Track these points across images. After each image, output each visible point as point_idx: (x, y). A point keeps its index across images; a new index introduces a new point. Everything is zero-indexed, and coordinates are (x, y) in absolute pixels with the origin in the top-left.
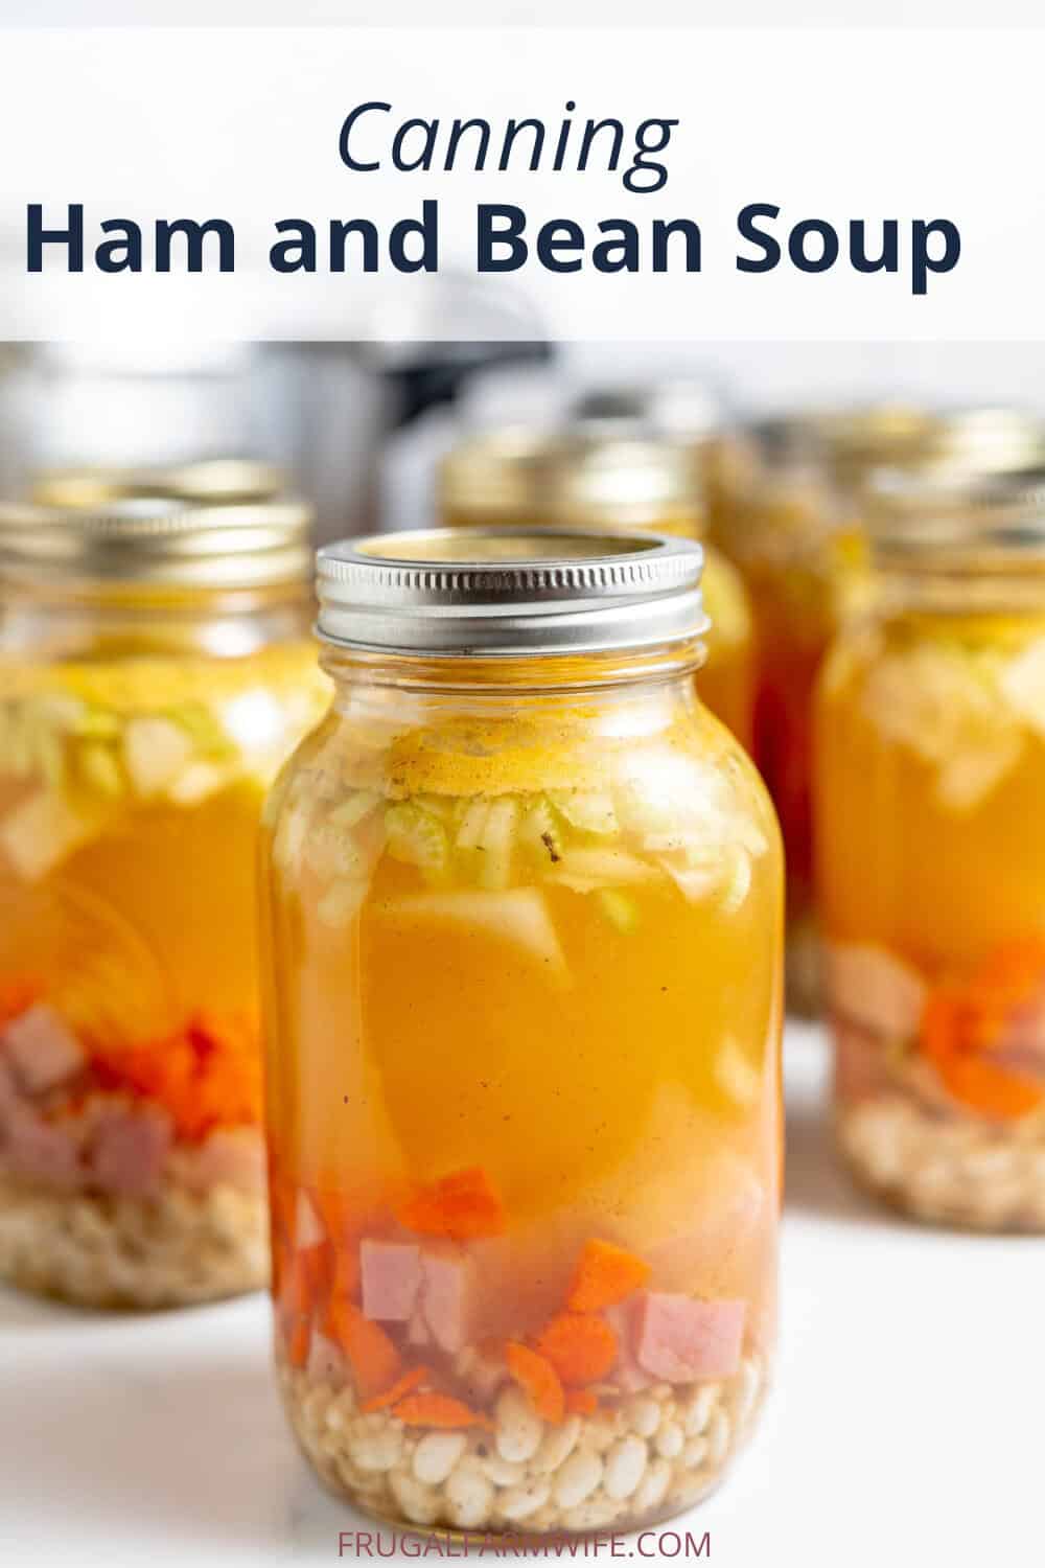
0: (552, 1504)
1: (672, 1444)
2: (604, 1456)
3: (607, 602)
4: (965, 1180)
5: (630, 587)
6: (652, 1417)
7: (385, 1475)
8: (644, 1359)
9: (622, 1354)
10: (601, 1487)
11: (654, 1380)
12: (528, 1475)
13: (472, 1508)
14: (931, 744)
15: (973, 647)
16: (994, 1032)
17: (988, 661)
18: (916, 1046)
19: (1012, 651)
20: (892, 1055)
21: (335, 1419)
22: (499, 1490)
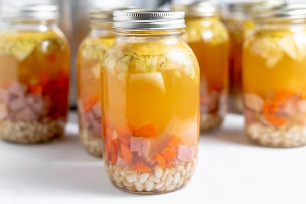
0: (164, 185)
1: (184, 173)
2: (173, 176)
3: (165, 20)
4: (271, 138)
5: (168, 17)
6: (181, 168)
7: (133, 183)
8: (179, 158)
9: (175, 157)
10: (173, 182)
11: (181, 162)
12: (161, 180)
13: (150, 188)
14: (265, 55)
15: (273, 36)
16: (277, 110)
17: (276, 39)
18: (261, 112)
19: (281, 37)
20: (257, 114)
21: (122, 173)
22: (155, 183)
